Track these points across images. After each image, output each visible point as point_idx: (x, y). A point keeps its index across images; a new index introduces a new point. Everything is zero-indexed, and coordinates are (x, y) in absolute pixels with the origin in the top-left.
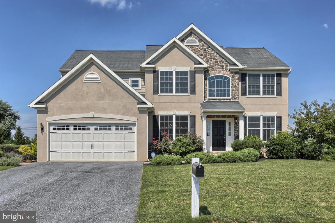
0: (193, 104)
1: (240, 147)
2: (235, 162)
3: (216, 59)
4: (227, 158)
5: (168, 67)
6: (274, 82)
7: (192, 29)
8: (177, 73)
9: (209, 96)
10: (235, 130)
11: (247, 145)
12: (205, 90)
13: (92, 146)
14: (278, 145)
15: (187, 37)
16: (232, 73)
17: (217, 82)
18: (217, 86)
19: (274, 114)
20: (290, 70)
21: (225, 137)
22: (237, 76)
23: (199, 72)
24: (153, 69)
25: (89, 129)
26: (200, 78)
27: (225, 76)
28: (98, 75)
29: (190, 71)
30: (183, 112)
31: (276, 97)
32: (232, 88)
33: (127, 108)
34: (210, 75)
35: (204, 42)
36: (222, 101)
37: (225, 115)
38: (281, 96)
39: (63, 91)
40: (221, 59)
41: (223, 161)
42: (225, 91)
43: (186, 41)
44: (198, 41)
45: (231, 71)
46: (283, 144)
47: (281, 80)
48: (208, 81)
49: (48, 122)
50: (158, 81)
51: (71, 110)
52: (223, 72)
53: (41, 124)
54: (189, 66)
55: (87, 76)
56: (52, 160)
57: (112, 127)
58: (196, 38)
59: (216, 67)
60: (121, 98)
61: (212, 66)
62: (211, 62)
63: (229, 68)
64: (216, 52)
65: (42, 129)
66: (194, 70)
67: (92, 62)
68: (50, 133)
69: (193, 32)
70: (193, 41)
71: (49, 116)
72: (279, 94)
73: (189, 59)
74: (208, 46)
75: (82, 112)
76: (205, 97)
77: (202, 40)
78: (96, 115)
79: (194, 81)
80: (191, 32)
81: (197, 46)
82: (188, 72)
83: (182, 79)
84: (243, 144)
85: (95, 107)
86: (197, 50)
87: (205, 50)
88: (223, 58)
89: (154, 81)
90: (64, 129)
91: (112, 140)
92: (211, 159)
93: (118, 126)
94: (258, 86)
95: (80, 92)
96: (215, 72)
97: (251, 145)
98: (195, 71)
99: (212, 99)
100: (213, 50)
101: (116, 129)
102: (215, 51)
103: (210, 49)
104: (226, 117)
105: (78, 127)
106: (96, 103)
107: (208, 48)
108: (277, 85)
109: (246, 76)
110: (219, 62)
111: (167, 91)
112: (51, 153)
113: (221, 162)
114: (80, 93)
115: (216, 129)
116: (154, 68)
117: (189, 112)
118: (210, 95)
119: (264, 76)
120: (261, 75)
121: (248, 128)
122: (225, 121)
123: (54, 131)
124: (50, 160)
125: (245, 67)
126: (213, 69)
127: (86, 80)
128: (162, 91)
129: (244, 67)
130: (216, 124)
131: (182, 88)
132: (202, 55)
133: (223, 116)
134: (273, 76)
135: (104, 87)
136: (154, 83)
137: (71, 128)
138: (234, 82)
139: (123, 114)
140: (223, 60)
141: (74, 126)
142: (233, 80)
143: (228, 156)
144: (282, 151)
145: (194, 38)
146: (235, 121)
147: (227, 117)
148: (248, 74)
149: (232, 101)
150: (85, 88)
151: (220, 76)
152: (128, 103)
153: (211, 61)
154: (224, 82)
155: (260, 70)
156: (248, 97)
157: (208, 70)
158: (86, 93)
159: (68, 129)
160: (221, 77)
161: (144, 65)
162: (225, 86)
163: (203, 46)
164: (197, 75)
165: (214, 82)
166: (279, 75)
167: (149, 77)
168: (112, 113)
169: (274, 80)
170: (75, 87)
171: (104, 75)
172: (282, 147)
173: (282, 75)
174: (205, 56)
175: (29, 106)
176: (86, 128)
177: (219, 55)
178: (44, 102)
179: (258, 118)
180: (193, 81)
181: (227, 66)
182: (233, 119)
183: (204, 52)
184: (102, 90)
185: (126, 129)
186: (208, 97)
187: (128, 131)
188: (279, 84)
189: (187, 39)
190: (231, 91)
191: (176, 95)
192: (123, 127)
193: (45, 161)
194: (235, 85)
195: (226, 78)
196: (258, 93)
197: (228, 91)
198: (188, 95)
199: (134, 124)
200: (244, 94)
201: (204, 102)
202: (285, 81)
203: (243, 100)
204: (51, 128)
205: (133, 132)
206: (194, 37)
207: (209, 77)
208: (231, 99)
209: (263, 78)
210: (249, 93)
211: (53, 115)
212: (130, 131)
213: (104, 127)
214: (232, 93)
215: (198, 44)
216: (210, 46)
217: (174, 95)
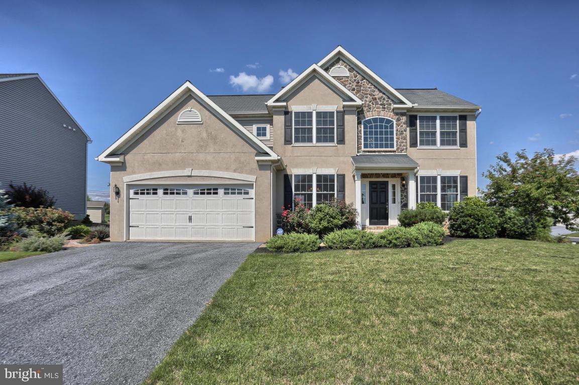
0: (342, 159)
1: (413, 220)
2: (409, 245)
3: (374, 95)
4: (396, 239)
5: (305, 106)
6: (456, 127)
7: (339, 53)
8: (318, 114)
9: (364, 148)
10: (402, 195)
11: (423, 217)
12: (359, 138)
13: (190, 219)
14: (470, 216)
15: (333, 65)
16: (397, 114)
17: (376, 127)
18: (376, 133)
19: (456, 173)
20: (480, 110)
21: (388, 205)
22: (404, 119)
23: (351, 113)
24: (284, 109)
25: (185, 193)
26: (351, 120)
27: (387, 119)
28: (199, 114)
29: (338, 112)
30: (326, 169)
31: (459, 148)
32: (397, 135)
33: (240, 161)
34: (365, 118)
35: (356, 71)
36: (384, 154)
37: (388, 174)
38: (466, 147)
39: (149, 137)
40: (381, 95)
41: (389, 244)
42: (386, 139)
43: (331, 70)
44: (349, 70)
45: (395, 111)
46: (478, 215)
47: (465, 125)
48: (362, 126)
49: (125, 184)
50: (291, 125)
51: (158, 166)
52: (385, 113)
53: (116, 185)
54: (334, 104)
55: (182, 116)
56: (132, 238)
57: (219, 190)
58: (346, 67)
59: (374, 106)
60: (232, 148)
61: (369, 105)
62: (367, 99)
63: (392, 107)
64: (374, 86)
65: (118, 193)
66: (342, 109)
67: (190, 95)
68: (129, 199)
69: (341, 58)
70: (340, 70)
71: (128, 174)
72: (464, 144)
73: (335, 95)
74: (363, 76)
75: (175, 169)
76: (359, 148)
77: (354, 69)
78: (195, 173)
79: (343, 125)
80: (339, 58)
81: (347, 77)
82: (333, 112)
83: (325, 123)
84: (416, 216)
85: (194, 161)
86: (346, 83)
87: (358, 83)
88: (384, 94)
89: (285, 126)
90: (149, 193)
91: (219, 210)
92: (368, 241)
93: (228, 189)
94: (434, 134)
95: (172, 139)
96: (372, 113)
97: (430, 218)
98: (344, 111)
99: (369, 152)
100: (369, 82)
101: (225, 193)
102: (372, 84)
103: (365, 80)
104: (388, 177)
105: (169, 190)
106: (195, 154)
107: (362, 80)
108: (460, 132)
109: (417, 120)
110: (379, 99)
111: (304, 141)
112: (131, 228)
113: (385, 247)
114: (172, 141)
115: (374, 194)
116: (286, 107)
117: (335, 170)
118: (366, 146)
119: (442, 118)
120: (438, 118)
121: (421, 192)
122: (388, 182)
123: (136, 196)
124: (129, 239)
125: (416, 105)
126: (370, 108)
127: (181, 120)
128: (297, 140)
129: (414, 105)
130: (375, 186)
131: (325, 135)
132: (354, 90)
133: (386, 175)
134: (454, 118)
135: (207, 131)
136: (285, 129)
137: (160, 192)
138: (400, 126)
139: (235, 171)
140: (384, 96)
141: (165, 189)
142: (398, 125)
143: (397, 235)
144: (477, 226)
145: (343, 67)
146: (401, 182)
148: (420, 116)
149: (396, 153)
150: (179, 133)
151: (380, 118)
152: (243, 154)
153: (367, 97)
154: (386, 127)
155: (436, 111)
156: (420, 148)
157: (362, 111)
158: (181, 140)
159: (156, 193)
160: (382, 120)
161: (270, 103)
162: (386, 133)
163: (355, 77)
164: (346, 117)
165: (371, 127)
166: (463, 118)
167: (279, 120)
168: (219, 169)
169: (456, 124)
170: (165, 132)
171: (207, 113)
172: (476, 220)
173: (468, 118)
174: (358, 91)
175: (96, 159)
176: (181, 191)
177: (378, 89)
178: (121, 154)
179: (435, 178)
180: (341, 126)
181: (390, 104)
182: (399, 180)
183: (356, 86)
184: (204, 135)
185: (241, 193)
186: (363, 149)
187: (243, 196)
188: (464, 130)
189: (333, 68)
190: (395, 140)
191: (317, 145)
192: (235, 189)
193: (120, 240)
194: (402, 131)
195: (388, 121)
196: (434, 143)
197: (392, 139)
198: (334, 145)
199: (251, 186)
200: (414, 144)
201: (357, 155)
202: (471, 125)
203: (413, 153)
204: (132, 192)
205: (250, 197)
206: (342, 65)
207: (364, 120)
208: (395, 151)
209: (440, 122)
210: (422, 143)
211: (134, 173)
212: (247, 196)
213: (208, 190)
214: (397, 142)
215: (348, 75)
216: (365, 76)
217: (314, 145)
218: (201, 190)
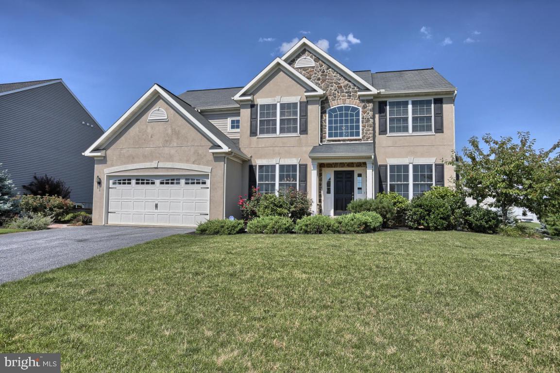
0: (304, 149)
3: (339, 84)
5: (270, 99)
6: (431, 111)
7: (304, 44)
8: (283, 106)
9: (329, 137)
12: (323, 127)
13: (156, 206)
15: (299, 56)
16: (363, 101)
17: (341, 115)
18: (347, 121)
19: (431, 161)
20: (456, 92)
21: (354, 195)
22: (370, 106)
23: (314, 103)
24: (250, 103)
25: (153, 183)
26: (314, 111)
27: (352, 107)
28: (165, 112)
29: (301, 103)
30: (289, 160)
31: (434, 134)
32: (363, 123)
33: (198, 153)
34: (330, 107)
35: (322, 61)
36: (348, 142)
38: (443, 132)
39: (125, 135)
40: (347, 82)
42: (352, 128)
43: (297, 62)
44: (314, 60)
45: (361, 98)
47: (441, 109)
48: (327, 115)
49: (106, 175)
50: (257, 118)
51: (132, 159)
52: (350, 101)
53: (98, 177)
54: (299, 95)
55: (152, 115)
56: (110, 223)
57: (181, 180)
58: (311, 57)
60: (192, 141)
61: (334, 94)
62: (333, 88)
63: (358, 95)
64: (340, 74)
65: (99, 183)
66: (305, 100)
67: (159, 96)
68: (109, 188)
69: (307, 48)
70: (306, 61)
71: (108, 167)
72: (439, 129)
73: (299, 86)
74: (329, 66)
76: (323, 137)
77: (319, 59)
78: (161, 165)
79: (306, 115)
80: (304, 50)
81: (313, 67)
82: (297, 103)
83: (289, 114)
85: (160, 154)
86: (312, 73)
87: (324, 72)
88: (350, 81)
89: (251, 118)
90: (124, 183)
91: (180, 199)
93: (188, 179)
94: (406, 119)
95: (143, 135)
96: (337, 102)
98: (307, 101)
99: (333, 141)
100: (335, 71)
101: (186, 183)
102: (338, 73)
103: (330, 69)
104: (353, 166)
105: (141, 181)
106: (161, 148)
107: (328, 69)
108: (435, 116)
109: (386, 105)
110: (344, 87)
111: (268, 132)
112: (109, 214)
114: (144, 137)
115: (340, 184)
116: (252, 101)
117: (297, 160)
118: (331, 135)
119: (414, 103)
120: (410, 102)
121: (390, 181)
122: (354, 171)
123: (114, 186)
124: (107, 224)
125: (383, 91)
126: (335, 97)
127: (151, 119)
128: (262, 132)
129: (380, 91)
130: (340, 176)
131: (287, 126)
132: (319, 79)
133: (351, 165)
134: (428, 103)
135: (171, 127)
136: (251, 121)
137: (133, 182)
138: (366, 113)
139: (194, 163)
140: (349, 83)
141: (137, 180)
142: (364, 112)
145: (309, 57)
147: (355, 166)
148: (389, 102)
149: (362, 142)
150: (149, 130)
151: (345, 106)
152: (201, 147)
153: (332, 86)
154: (352, 115)
155: (407, 95)
156: (390, 135)
157: (327, 99)
158: (150, 136)
159: (129, 183)
160: (347, 108)
161: (237, 97)
162: (352, 121)
163: (321, 67)
164: (310, 107)
165: (336, 116)
166: (439, 102)
167: (246, 113)
168: (181, 161)
169: (431, 109)
170: (138, 129)
171: (172, 111)
173: (444, 101)
174: (324, 81)
175: (82, 154)
176: (150, 181)
177: (344, 78)
178: (103, 149)
179: (406, 167)
180: (304, 116)
181: (356, 92)
182: (364, 169)
183: (322, 75)
184: (170, 131)
185: (198, 183)
186: (327, 138)
187: (201, 186)
188: (439, 114)
189: (299, 59)
190: (361, 128)
191: (281, 136)
192: (194, 180)
193: (100, 224)
194: (368, 119)
195: (354, 109)
196: (406, 129)
197: (358, 127)
198: (297, 135)
199: (207, 176)
200: (383, 131)
201: (320, 145)
202: (448, 110)
203: (381, 141)
204: (111, 182)
205: (207, 187)
206: (308, 55)
207: (329, 109)
208: (361, 140)
209: (413, 107)
210: (392, 130)
211: (112, 165)
212: (204, 186)
213: (172, 180)
214: (363, 130)
215: (314, 65)
216: (330, 65)
217: (278, 136)
218: (166, 180)
